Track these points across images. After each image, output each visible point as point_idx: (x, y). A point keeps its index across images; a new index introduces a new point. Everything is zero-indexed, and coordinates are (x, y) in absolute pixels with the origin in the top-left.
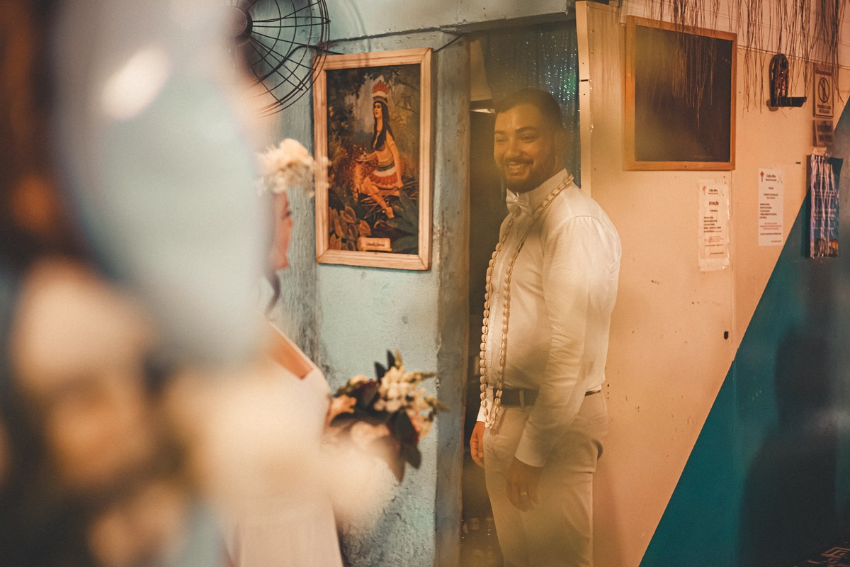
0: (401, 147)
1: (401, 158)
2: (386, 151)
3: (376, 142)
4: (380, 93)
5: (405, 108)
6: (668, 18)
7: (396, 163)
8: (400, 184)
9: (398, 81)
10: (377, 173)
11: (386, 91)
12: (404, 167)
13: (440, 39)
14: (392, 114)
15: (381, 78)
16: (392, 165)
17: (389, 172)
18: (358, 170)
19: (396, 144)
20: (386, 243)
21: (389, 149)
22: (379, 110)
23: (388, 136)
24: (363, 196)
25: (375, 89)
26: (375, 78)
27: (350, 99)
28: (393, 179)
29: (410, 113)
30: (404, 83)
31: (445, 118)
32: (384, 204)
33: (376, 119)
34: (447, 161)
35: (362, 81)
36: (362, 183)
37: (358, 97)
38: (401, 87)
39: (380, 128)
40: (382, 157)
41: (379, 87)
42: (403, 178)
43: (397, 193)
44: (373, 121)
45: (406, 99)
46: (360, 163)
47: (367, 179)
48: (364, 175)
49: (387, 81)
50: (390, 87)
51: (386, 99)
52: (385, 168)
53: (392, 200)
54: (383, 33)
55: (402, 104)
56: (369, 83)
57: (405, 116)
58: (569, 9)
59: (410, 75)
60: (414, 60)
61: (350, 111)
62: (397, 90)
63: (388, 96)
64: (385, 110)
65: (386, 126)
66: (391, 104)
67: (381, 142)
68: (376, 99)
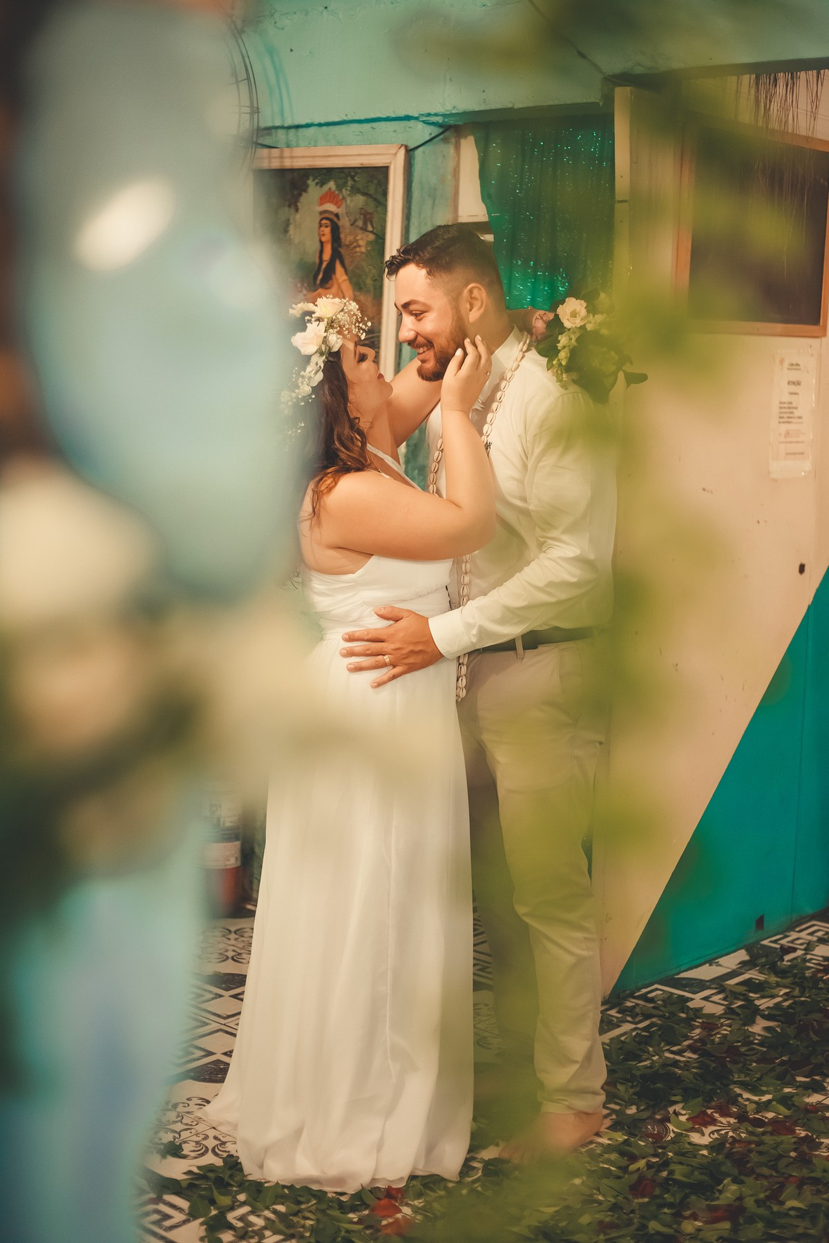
0: (357, 283)
2: (334, 290)
3: (320, 276)
4: (329, 207)
5: (364, 229)
9: (355, 190)
11: (338, 204)
13: (421, 132)
14: (346, 237)
15: (331, 185)
19: (350, 279)
21: (339, 287)
22: (327, 231)
23: (339, 269)
25: (323, 200)
26: (322, 184)
27: (289, 216)
29: (371, 237)
30: (364, 194)
33: (322, 243)
35: (303, 188)
37: (297, 210)
38: (360, 200)
39: (327, 256)
41: (329, 197)
44: (318, 245)
45: (367, 217)
49: (339, 188)
50: (344, 198)
51: (337, 215)
54: (337, 119)
55: (360, 223)
56: (314, 191)
57: (364, 240)
58: (603, 99)
59: (374, 183)
60: (380, 160)
61: (285, 229)
62: (354, 202)
63: (341, 211)
64: (335, 230)
65: (336, 255)
66: (344, 223)
67: (328, 277)
68: (323, 215)
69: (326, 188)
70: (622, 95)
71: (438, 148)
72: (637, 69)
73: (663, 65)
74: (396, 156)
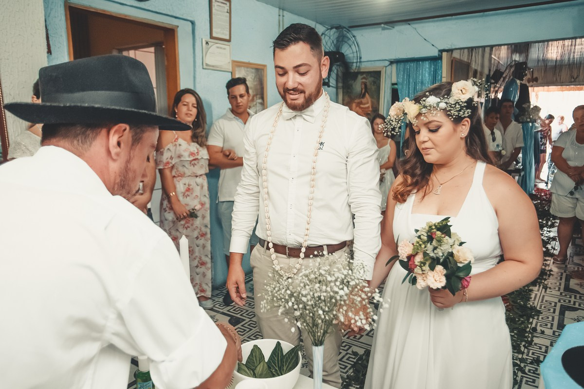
0: (372, 97)
2: (365, 99)
3: (361, 96)
4: (364, 80)
5: (374, 85)
6: (466, 60)
7: (370, 102)
8: (371, 109)
9: (371, 76)
10: (362, 106)
12: (372, 103)
13: (387, 63)
15: (365, 76)
16: (368, 103)
17: (367, 106)
18: (354, 105)
19: (370, 96)
21: (367, 98)
22: (363, 86)
23: (367, 94)
25: (362, 79)
26: (362, 75)
27: (351, 82)
29: (376, 87)
30: (375, 78)
31: (387, 88)
33: (362, 89)
34: (388, 102)
35: (357, 76)
36: (355, 108)
37: (355, 81)
38: (373, 79)
39: (363, 91)
40: (364, 100)
41: (364, 78)
42: (372, 107)
43: (369, 112)
45: (374, 82)
46: (355, 103)
47: (358, 108)
48: (357, 106)
49: (367, 76)
50: (368, 78)
52: (365, 104)
55: (373, 84)
56: (360, 77)
57: (373, 88)
58: (439, 55)
59: (377, 75)
60: (379, 70)
61: (352, 86)
62: (371, 79)
63: (367, 81)
64: (366, 86)
65: (366, 91)
66: (368, 84)
67: (364, 96)
68: (362, 82)
69: (363, 76)
70: (444, 54)
71: (390, 66)
72: (447, 48)
73: (453, 47)
74: (383, 69)
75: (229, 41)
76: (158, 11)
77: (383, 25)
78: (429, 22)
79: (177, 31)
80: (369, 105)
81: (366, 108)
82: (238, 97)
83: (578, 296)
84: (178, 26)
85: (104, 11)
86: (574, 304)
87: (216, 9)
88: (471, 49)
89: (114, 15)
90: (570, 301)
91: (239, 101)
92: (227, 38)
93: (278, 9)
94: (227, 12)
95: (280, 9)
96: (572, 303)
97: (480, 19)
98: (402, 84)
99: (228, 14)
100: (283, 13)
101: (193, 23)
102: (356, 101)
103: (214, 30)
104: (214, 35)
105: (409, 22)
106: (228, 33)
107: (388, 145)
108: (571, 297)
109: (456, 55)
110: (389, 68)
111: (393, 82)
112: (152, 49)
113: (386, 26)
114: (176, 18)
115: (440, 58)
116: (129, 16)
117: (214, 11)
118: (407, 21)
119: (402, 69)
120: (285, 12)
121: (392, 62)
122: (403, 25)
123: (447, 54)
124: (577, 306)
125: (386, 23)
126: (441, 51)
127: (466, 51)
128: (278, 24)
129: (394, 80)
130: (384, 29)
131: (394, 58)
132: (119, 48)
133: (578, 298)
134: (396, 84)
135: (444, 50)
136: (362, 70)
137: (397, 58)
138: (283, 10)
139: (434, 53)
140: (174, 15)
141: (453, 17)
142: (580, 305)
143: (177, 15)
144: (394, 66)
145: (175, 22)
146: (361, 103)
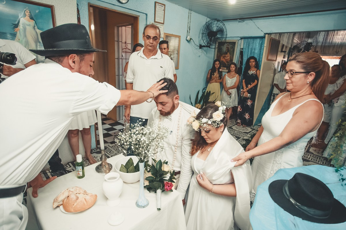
0: (230, 54)
1: (230, 56)
5: (232, 48)
6: (277, 39)
7: (229, 57)
8: (229, 60)
9: (231, 44)
10: (225, 58)
13: (239, 38)
15: (228, 44)
16: (228, 57)
17: (227, 58)
18: (222, 57)
19: (229, 54)
20: (226, 68)
21: (228, 55)
22: (227, 49)
23: (228, 53)
24: (222, 61)
25: (227, 45)
27: (222, 47)
28: (228, 59)
30: (232, 45)
31: (238, 51)
32: (226, 63)
34: (237, 57)
35: (224, 44)
36: (222, 59)
38: (231, 45)
39: (227, 51)
40: (227, 56)
41: (228, 45)
45: (232, 47)
52: (227, 57)
53: (227, 62)
56: (226, 44)
57: (231, 50)
58: (264, 36)
59: (234, 44)
60: (235, 41)
61: (222, 48)
62: (231, 46)
64: (228, 48)
65: (228, 51)
66: (229, 48)
67: (226, 54)
68: (227, 47)
70: (267, 35)
71: (241, 40)
72: (268, 33)
73: (272, 32)
74: (237, 41)
75: (163, 24)
76: (130, 8)
77: (238, 20)
78: (261, 19)
79: (139, 18)
80: (229, 58)
81: (226, 59)
82: (163, 49)
83: (312, 155)
84: (139, 16)
85: (106, 8)
86: (309, 159)
87: (158, 9)
88: (280, 34)
89: (110, 10)
90: (307, 157)
91: (163, 51)
92: (162, 22)
93: (188, 10)
94: (163, 10)
95: (189, 10)
96: (308, 158)
97: (286, 19)
98: (245, 49)
99: (164, 11)
100: (191, 12)
101: (146, 15)
102: (223, 56)
103: (156, 18)
104: (156, 20)
105: (252, 19)
106: (163, 20)
107: (236, 77)
108: (308, 155)
109: (273, 36)
110: (240, 41)
111: (241, 48)
112: (130, 27)
113: (240, 20)
114: (139, 12)
115: (264, 37)
116: (117, 10)
117: (157, 9)
118: (251, 18)
119: (246, 42)
120: (192, 12)
121: (242, 38)
122: (248, 20)
123: (268, 36)
124: (310, 160)
125: (240, 19)
126: (265, 34)
127: (278, 34)
128: (188, 17)
129: (242, 47)
130: (239, 22)
131: (243, 36)
132: (117, 25)
133: (312, 156)
134: (242, 49)
135: (267, 34)
136: (227, 41)
137: (244, 36)
138: (191, 10)
139: (262, 35)
140: (138, 10)
141: (273, 17)
142: (311, 159)
143: (139, 11)
144: (243, 40)
145: (138, 14)
146: (225, 57)
